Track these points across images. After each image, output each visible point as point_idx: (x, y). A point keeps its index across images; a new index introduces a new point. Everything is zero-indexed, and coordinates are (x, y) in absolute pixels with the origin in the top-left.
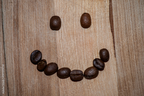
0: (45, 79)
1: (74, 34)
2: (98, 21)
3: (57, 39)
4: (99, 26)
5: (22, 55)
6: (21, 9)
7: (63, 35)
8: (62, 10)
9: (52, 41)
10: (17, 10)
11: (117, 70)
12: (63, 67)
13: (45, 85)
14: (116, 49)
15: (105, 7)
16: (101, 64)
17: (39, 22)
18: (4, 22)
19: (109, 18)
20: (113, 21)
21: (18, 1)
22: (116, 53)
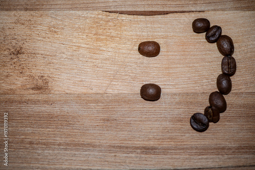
0: (232, 113)
1: (169, 68)
2: (150, 31)
3: (175, 92)
4: (159, 32)
5: (195, 143)
6: (126, 142)
7: (168, 83)
8: (132, 82)
9: (177, 99)
10: (127, 147)
13: (241, 112)
14: (192, 10)
15: (131, 20)
17: (147, 117)
19: (147, 16)
20: (152, 11)
21: (114, 147)
22: (198, 10)
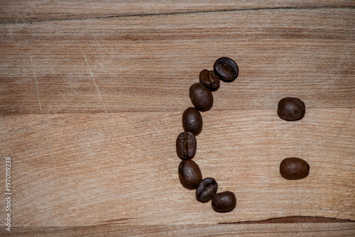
0: (181, 84)
1: (268, 144)
2: (293, 193)
3: (259, 111)
4: (282, 193)
5: (231, 43)
6: (323, 44)
7: (268, 123)
8: (316, 124)
9: (255, 102)
10: (320, 37)
11: (192, 226)
12: (204, 120)
13: (170, 85)
14: (235, 225)
15: (321, 209)
17: (295, 77)
18: (297, 10)
19: (298, 215)
20: (292, 222)
21: (337, 38)
22: (228, 225)
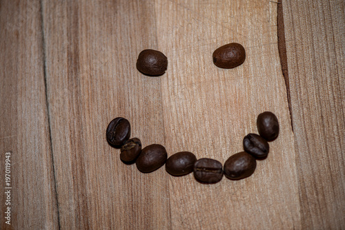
0: (137, 183)
1: (200, 83)
2: (253, 52)
3: (163, 94)
4: (254, 64)
5: (88, 130)
6: (84, 29)
7: (176, 84)
8: (174, 31)
9: (153, 99)
10: (76, 33)
11: (297, 160)
13: (139, 194)
14: (293, 112)
15: (269, 21)
16: (261, 145)
17: (123, 57)
18: (47, 59)
19: (277, 45)
20: (286, 52)
21: (76, 13)
22: (294, 120)
